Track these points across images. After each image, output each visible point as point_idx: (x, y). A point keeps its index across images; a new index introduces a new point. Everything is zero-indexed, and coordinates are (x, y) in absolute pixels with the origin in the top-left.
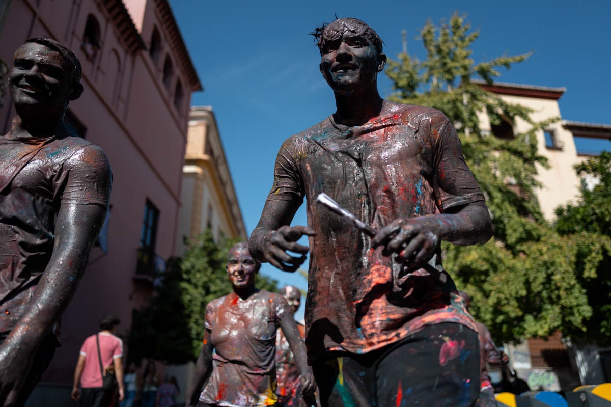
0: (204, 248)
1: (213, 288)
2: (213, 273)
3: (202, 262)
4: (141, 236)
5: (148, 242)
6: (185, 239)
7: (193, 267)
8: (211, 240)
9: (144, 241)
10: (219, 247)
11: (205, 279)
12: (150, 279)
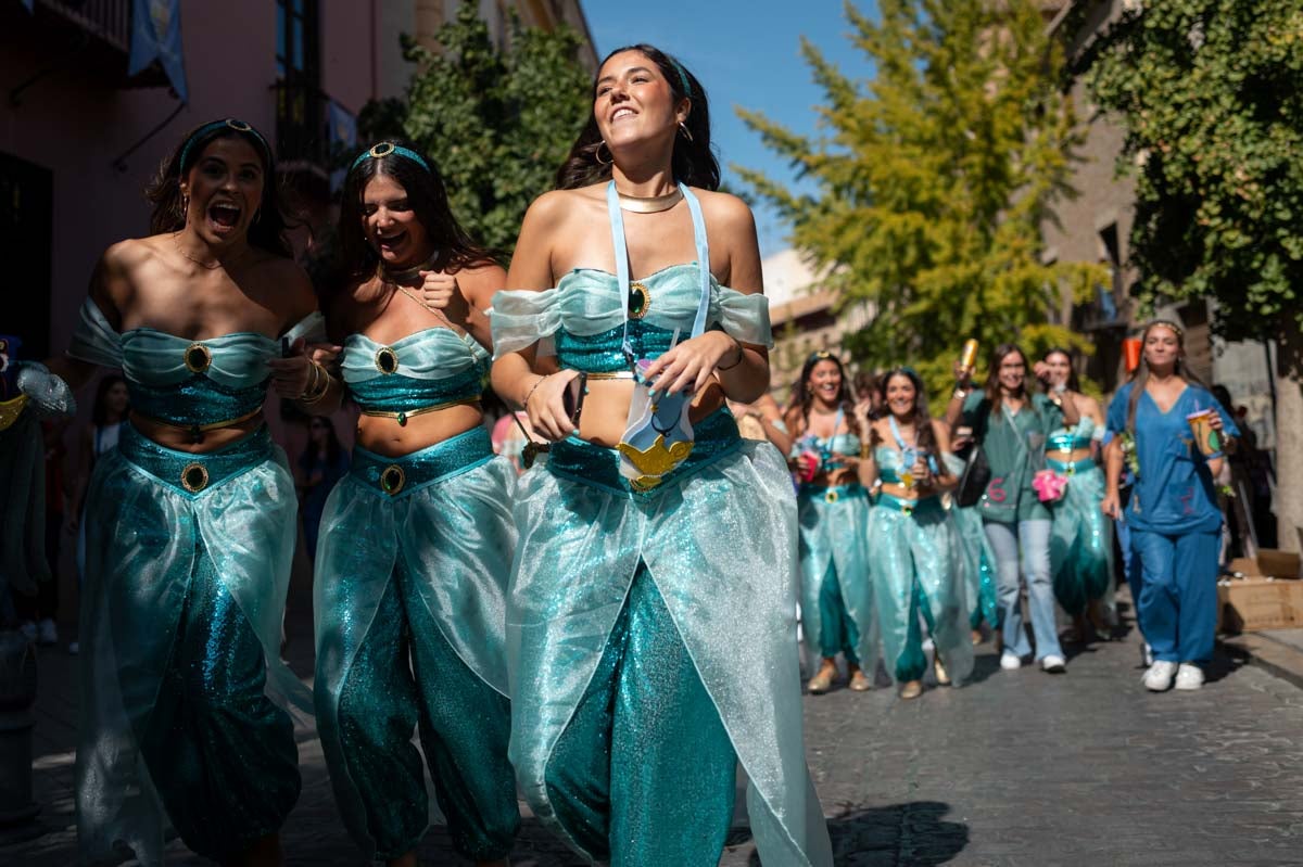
0: (465, 65)
1: (501, 188)
2: (497, 141)
3: (461, 113)
4: (276, 44)
5: (299, 63)
6: (405, 43)
7: (439, 128)
8: (482, 40)
9: (286, 60)
10: (510, 63)
11: (477, 161)
12: (319, 172)
